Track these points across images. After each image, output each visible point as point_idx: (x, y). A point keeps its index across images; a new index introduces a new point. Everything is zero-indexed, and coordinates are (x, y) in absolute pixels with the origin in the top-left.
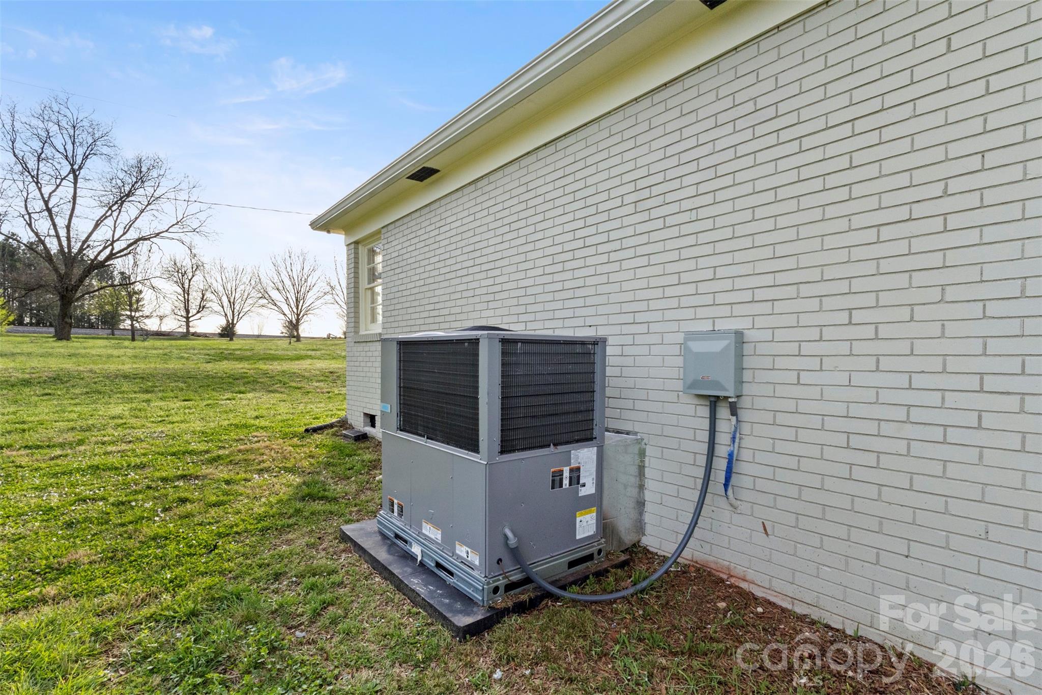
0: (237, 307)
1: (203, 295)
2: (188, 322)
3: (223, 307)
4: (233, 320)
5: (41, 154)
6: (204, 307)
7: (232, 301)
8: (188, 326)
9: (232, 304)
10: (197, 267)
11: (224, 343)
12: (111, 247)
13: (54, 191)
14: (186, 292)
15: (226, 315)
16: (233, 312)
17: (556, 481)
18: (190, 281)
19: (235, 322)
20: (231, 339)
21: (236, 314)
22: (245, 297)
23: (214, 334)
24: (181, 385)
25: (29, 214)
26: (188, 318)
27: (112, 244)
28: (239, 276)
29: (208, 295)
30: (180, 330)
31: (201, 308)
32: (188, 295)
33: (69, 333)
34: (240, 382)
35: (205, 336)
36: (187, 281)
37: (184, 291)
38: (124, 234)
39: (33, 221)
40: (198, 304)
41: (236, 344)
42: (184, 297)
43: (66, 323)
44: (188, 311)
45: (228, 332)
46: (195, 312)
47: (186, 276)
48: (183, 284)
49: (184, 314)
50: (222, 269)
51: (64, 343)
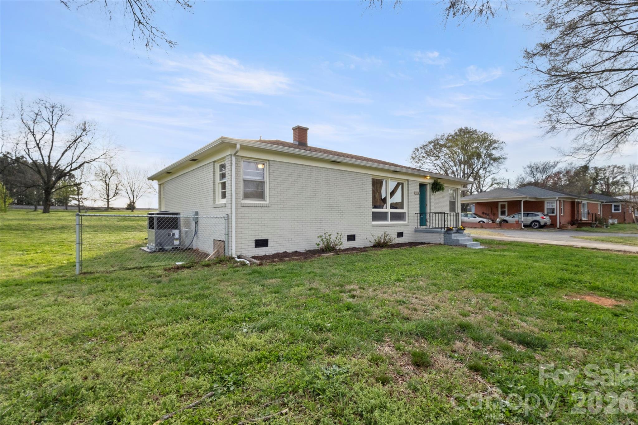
0: (136, 193)
1: (117, 187)
2: (108, 202)
3: (128, 193)
4: (133, 200)
5: (35, 120)
6: (117, 193)
7: (133, 190)
8: (108, 204)
9: (133, 191)
10: (113, 172)
11: (128, 213)
12: (70, 166)
13: (41, 138)
14: (107, 185)
15: (129, 198)
16: (133, 196)
17: (169, 235)
18: (109, 179)
19: (134, 201)
20: (132, 211)
21: (135, 197)
22: (140, 188)
23: (123, 208)
24: (108, 229)
25: (28, 149)
26: (108, 200)
27: (71, 165)
28: (137, 176)
29: (120, 187)
30: (104, 206)
31: (116, 194)
32: (109, 187)
33: (49, 209)
34: (130, 228)
35: (118, 209)
36: (108, 179)
37: (106, 185)
38: (77, 159)
39: (30, 153)
40: (114, 192)
41: (135, 213)
42: (106, 188)
43: (48, 204)
44: (108, 196)
45: (131, 207)
46: (113, 196)
47: (107, 177)
48: (105, 181)
49: (106, 197)
50: (128, 172)
51: (47, 214)
